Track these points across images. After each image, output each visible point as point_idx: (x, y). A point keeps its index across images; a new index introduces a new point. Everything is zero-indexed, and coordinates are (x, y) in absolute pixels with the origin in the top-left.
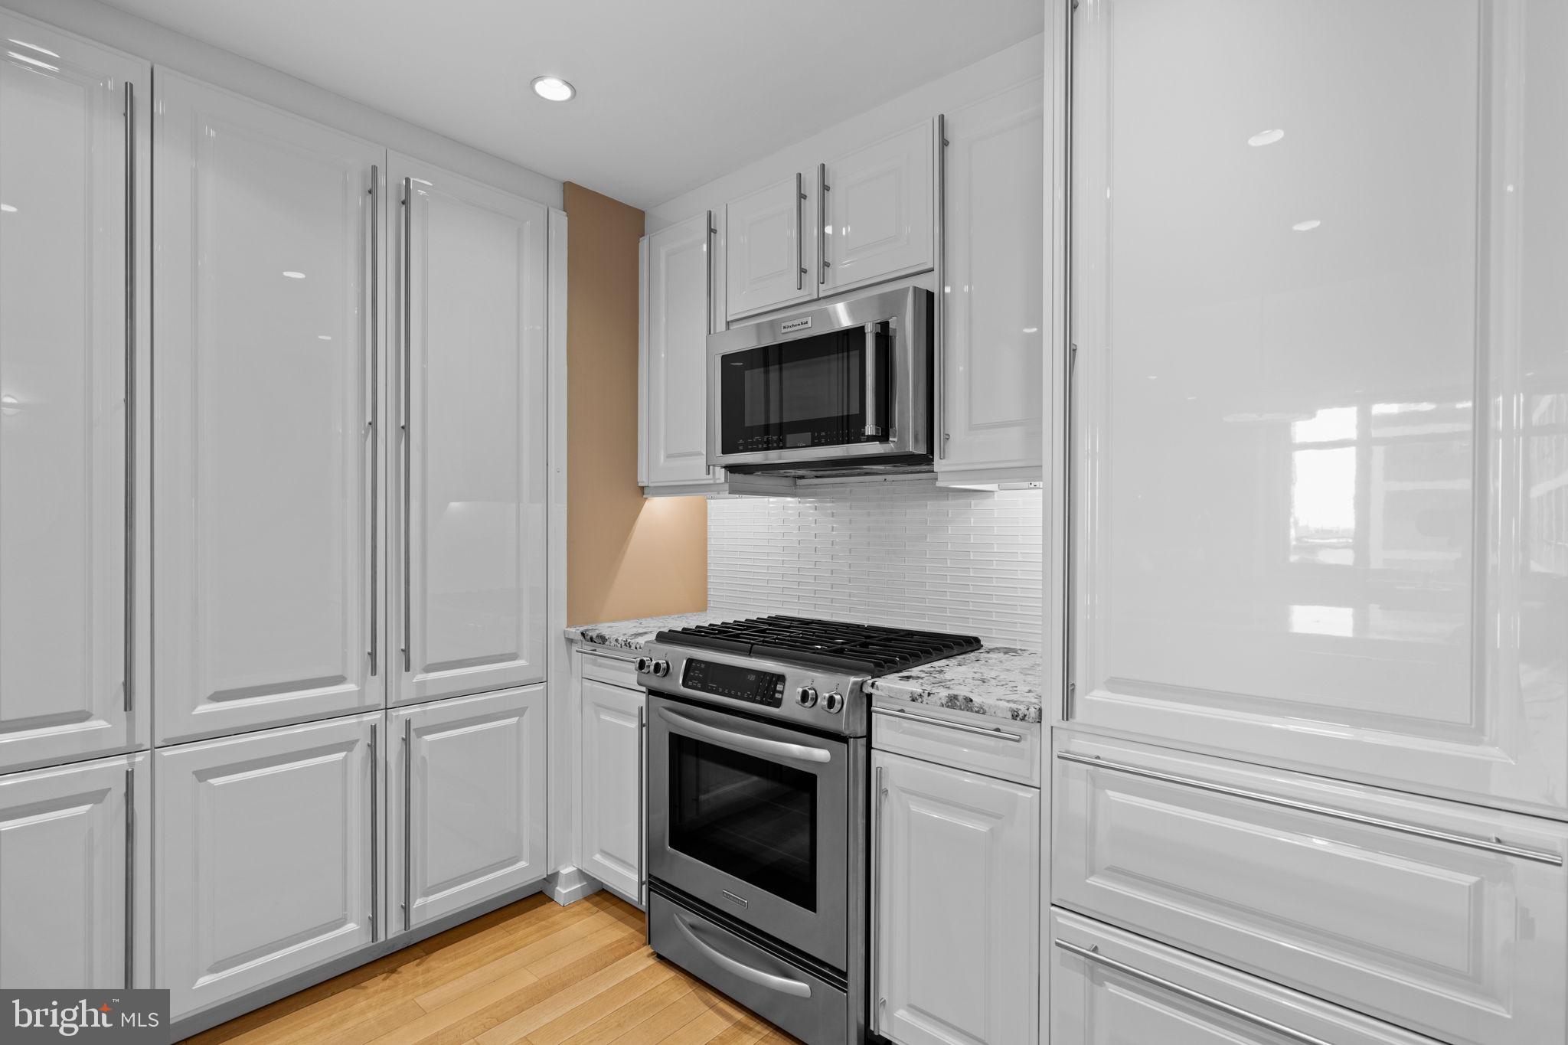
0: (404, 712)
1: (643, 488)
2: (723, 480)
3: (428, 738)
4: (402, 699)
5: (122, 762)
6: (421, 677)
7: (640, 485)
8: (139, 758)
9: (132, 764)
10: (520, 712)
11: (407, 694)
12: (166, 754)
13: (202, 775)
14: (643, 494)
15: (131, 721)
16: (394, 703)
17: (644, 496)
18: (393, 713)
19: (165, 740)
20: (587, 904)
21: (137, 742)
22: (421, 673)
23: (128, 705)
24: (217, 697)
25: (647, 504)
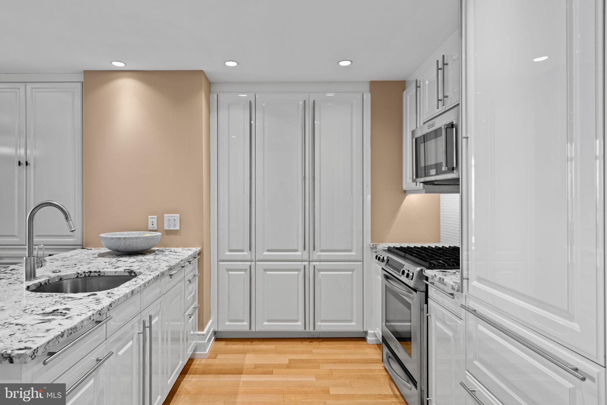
0: (314, 263)
1: (405, 191)
2: (422, 188)
3: (322, 273)
4: (314, 259)
5: (249, 263)
6: (319, 253)
7: (403, 189)
8: (253, 263)
9: (251, 264)
10: (353, 270)
11: (315, 258)
12: (258, 263)
13: (265, 270)
14: (405, 193)
15: (251, 253)
16: (311, 260)
17: (406, 194)
18: (311, 263)
19: (258, 260)
20: (376, 346)
21: (252, 259)
22: (319, 252)
23: (250, 250)
24: (269, 251)
25: (407, 197)
